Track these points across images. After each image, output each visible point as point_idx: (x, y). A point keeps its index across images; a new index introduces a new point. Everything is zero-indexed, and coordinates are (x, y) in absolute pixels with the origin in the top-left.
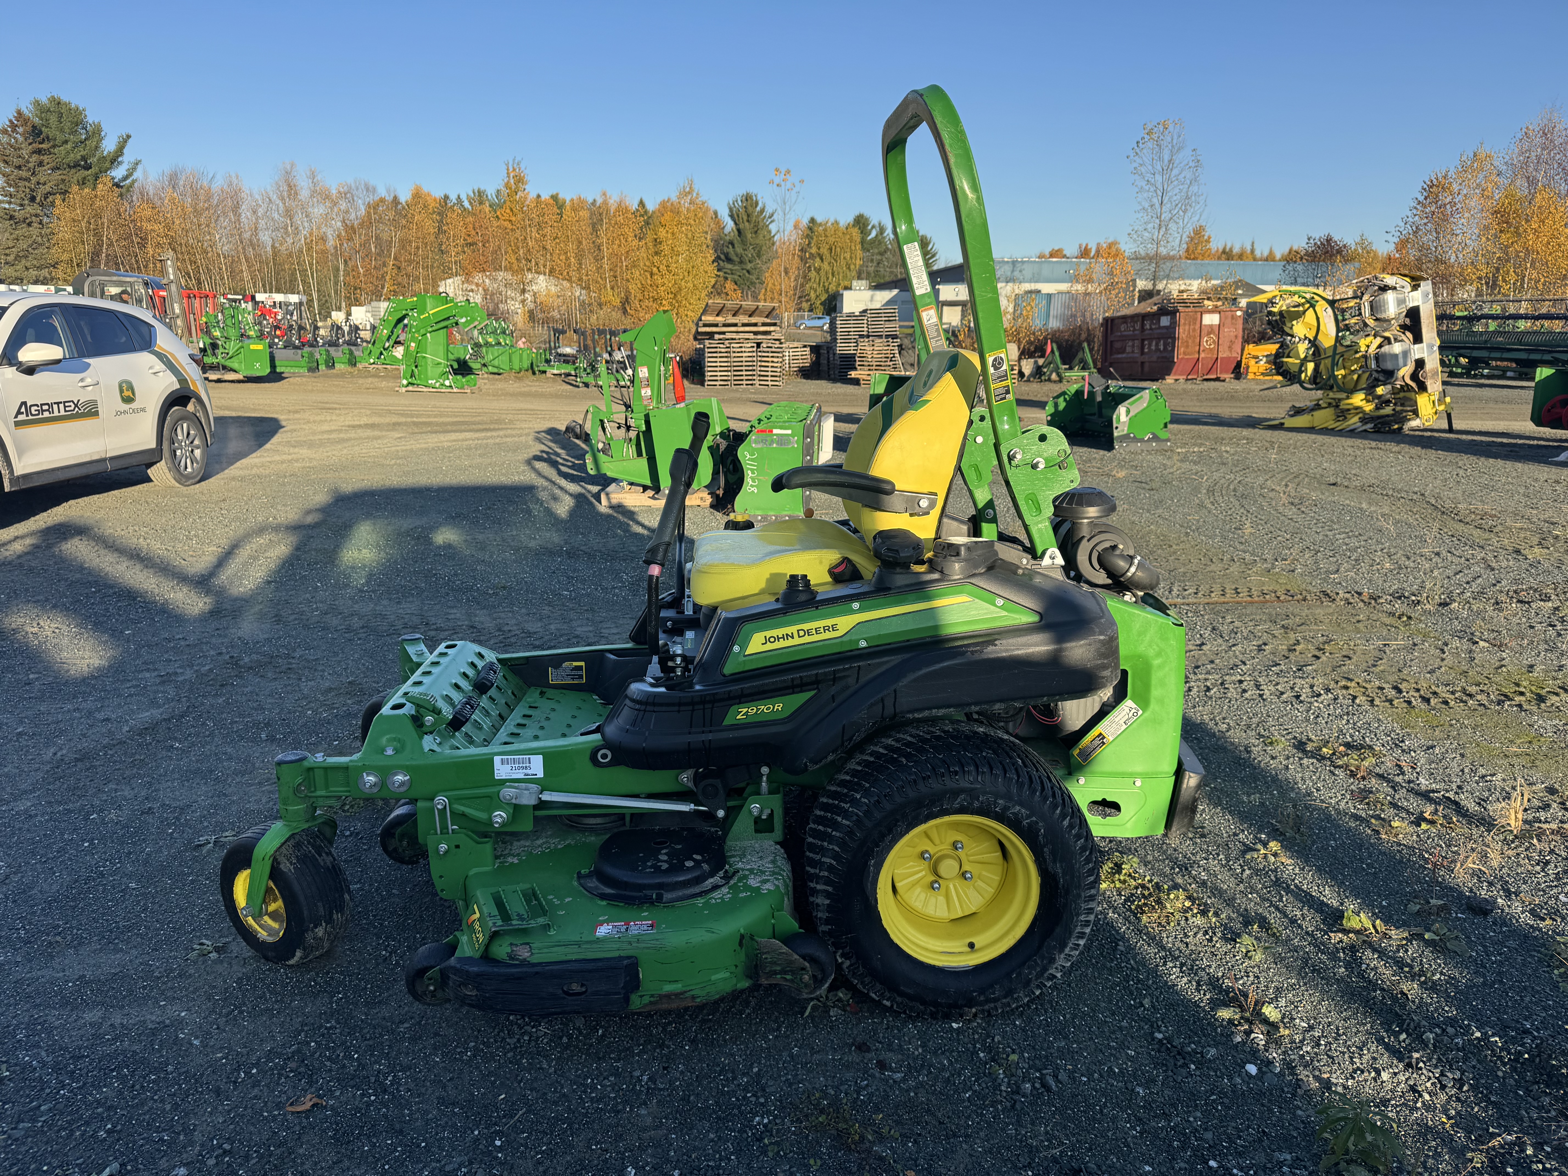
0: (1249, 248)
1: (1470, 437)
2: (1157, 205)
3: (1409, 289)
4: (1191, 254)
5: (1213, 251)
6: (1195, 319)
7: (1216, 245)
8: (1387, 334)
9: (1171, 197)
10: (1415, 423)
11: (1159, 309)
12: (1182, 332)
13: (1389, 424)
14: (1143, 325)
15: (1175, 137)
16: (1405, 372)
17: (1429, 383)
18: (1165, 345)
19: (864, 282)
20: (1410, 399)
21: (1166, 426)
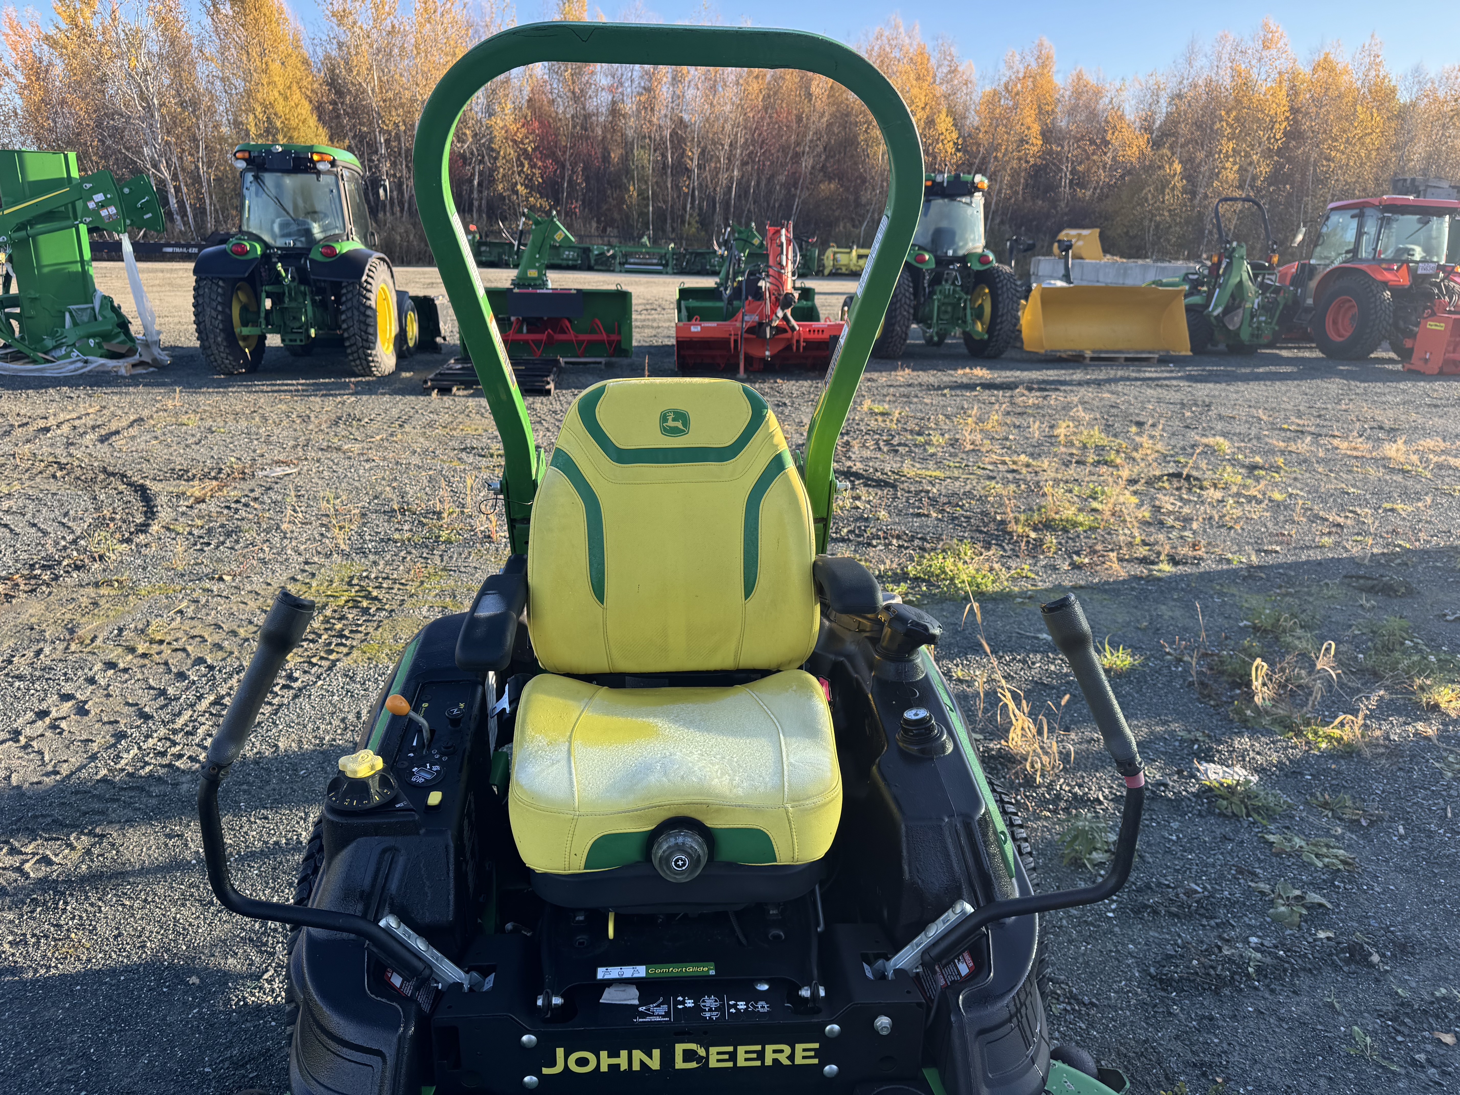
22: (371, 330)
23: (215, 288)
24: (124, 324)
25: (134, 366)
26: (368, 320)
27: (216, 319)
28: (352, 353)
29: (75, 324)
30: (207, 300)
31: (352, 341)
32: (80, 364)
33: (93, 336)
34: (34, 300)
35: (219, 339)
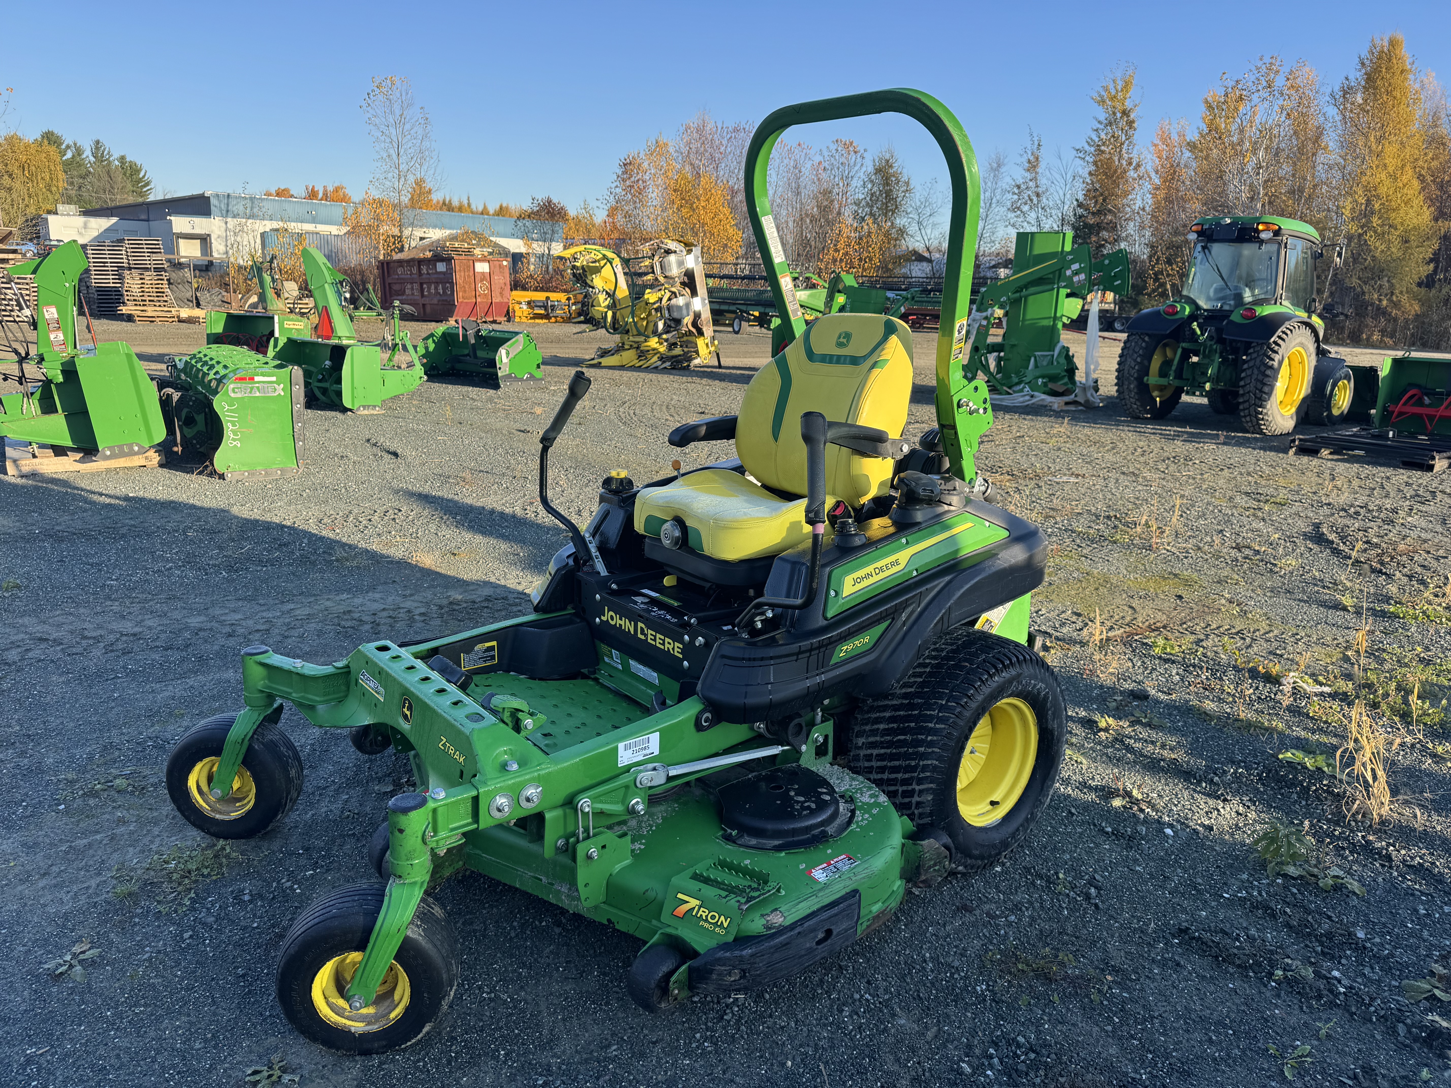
0: (465, 202)
1: (739, 372)
2: (395, 156)
3: (685, 253)
4: (414, 203)
5: (435, 201)
6: (469, 267)
7: (436, 197)
8: (673, 289)
9: (406, 150)
10: (697, 362)
11: (434, 256)
12: (459, 277)
13: (681, 362)
14: (420, 270)
15: (404, 94)
16: (688, 320)
17: (704, 329)
18: (444, 289)
19: (72, 207)
20: (691, 342)
21: (538, 366)
22: (1266, 389)
23: (1140, 341)
24: (1072, 370)
25: (1067, 403)
26: (1266, 380)
27: (1133, 368)
28: (1244, 410)
29: (1036, 366)
30: (1131, 352)
31: (1246, 398)
32: (1027, 398)
33: (1043, 377)
34: (1013, 346)
35: (1132, 386)
